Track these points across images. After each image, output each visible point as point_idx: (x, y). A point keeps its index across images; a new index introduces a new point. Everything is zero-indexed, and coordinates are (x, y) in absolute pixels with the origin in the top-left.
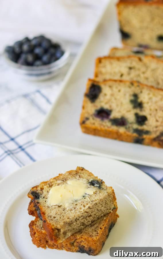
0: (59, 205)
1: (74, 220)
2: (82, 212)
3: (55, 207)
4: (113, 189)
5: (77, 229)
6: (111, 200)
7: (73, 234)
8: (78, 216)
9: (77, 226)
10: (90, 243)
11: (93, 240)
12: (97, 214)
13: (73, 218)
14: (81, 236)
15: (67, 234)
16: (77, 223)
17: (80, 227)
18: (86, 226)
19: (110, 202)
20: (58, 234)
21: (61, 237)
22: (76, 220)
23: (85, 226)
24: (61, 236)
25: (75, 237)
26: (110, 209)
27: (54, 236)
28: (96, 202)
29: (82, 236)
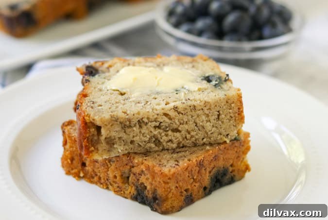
0: (122, 92)
1: (135, 121)
2: (158, 112)
3: (113, 92)
4: (241, 94)
5: (140, 146)
6: (232, 115)
7: (129, 153)
8: (146, 117)
9: (141, 139)
10: (156, 179)
11: (162, 173)
12: (193, 133)
13: (134, 115)
14: (142, 161)
15: (115, 146)
16: (143, 131)
17: (149, 145)
18: (163, 149)
19: (230, 120)
20: (96, 138)
21: (99, 149)
22: (141, 123)
23: (161, 148)
24: (101, 145)
25: (130, 159)
26: (227, 135)
27: (86, 140)
28: (195, 103)
29: (144, 161)
